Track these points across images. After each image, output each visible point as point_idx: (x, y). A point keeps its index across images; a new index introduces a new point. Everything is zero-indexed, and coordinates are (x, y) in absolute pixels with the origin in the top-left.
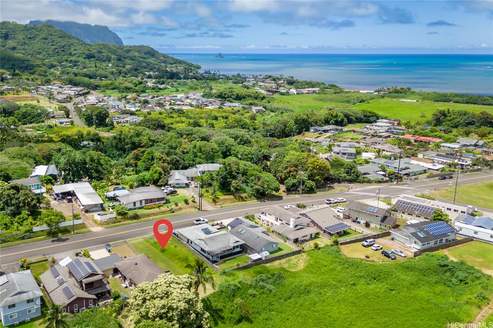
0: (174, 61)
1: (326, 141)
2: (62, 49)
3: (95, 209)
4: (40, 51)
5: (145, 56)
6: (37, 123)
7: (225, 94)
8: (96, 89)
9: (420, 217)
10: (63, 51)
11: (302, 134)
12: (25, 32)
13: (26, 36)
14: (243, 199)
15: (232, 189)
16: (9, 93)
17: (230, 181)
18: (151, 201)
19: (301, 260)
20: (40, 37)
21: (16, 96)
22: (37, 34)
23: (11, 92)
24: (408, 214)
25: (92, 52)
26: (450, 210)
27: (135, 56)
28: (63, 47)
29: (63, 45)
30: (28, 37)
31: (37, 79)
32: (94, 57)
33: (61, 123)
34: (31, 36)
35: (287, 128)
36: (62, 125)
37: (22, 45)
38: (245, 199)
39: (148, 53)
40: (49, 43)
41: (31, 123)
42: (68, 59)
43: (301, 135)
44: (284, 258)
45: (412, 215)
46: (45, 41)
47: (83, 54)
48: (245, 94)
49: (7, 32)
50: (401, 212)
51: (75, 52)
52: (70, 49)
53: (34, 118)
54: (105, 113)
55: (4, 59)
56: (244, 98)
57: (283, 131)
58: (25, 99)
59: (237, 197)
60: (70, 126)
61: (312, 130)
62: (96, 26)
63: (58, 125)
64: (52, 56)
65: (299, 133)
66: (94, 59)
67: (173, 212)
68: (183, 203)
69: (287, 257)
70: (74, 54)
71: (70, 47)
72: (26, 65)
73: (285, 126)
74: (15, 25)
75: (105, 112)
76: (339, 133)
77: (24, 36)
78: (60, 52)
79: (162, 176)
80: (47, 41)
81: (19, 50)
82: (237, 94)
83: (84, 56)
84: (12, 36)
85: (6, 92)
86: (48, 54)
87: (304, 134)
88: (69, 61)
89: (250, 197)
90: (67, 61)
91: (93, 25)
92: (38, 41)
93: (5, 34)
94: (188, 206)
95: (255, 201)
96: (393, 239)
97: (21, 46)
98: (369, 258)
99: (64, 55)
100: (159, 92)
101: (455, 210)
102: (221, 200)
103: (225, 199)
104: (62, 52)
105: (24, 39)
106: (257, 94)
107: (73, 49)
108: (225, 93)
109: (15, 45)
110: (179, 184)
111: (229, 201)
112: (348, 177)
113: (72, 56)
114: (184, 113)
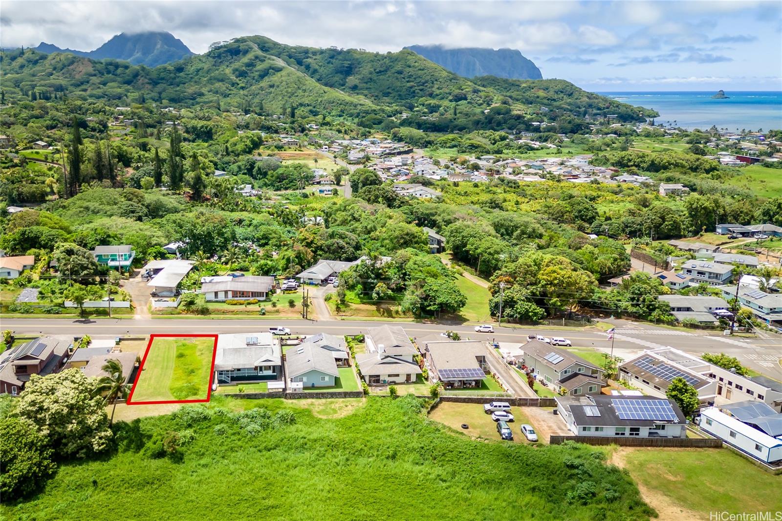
0: (607, 105)
1: (707, 250)
2: (421, 87)
3: (165, 294)
4: (390, 90)
5: (556, 97)
6: (294, 190)
7: (630, 161)
8: (426, 147)
9: (659, 389)
10: (421, 90)
11: (699, 235)
12: (375, 63)
13: (375, 70)
14: (389, 314)
15: (374, 295)
16: (290, 148)
17: (373, 283)
18: (243, 294)
19: (350, 406)
20: (393, 71)
21: (297, 152)
22: (390, 66)
23: (293, 147)
24: (644, 381)
25: (463, 91)
26: (741, 388)
27: (538, 97)
28: (423, 84)
29: (423, 81)
30: (377, 70)
31: (351, 131)
32: (466, 99)
33: (321, 191)
34: (382, 69)
35: (666, 223)
36: (323, 195)
37: (366, 83)
38: (394, 315)
39: (562, 92)
40: (404, 78)
41: (286, 189)
42: (426, 103)
43: (696, 237)
44: (326, 398)
45: (648, 383)
46: (399, 76)
47: (450, 94)
48: (668, 162)
49: (351, 65)
50: (634, 375)
51: (438, 92)
52: (432, 87)
53: (291, 182)
54: (374, 180)
55: (333, 102)
56: (665, 168)
57: (657, 227)
58: (307, 156)
59: (382, 310)
60: (332, 196)
61: (719, 230)
62: (500, 50)
63: (317, 194)
64: (404, 97)
65: (696, 233)
66: (464, 102)
67: (264, 314)
68: (287, 304)
69: (332, 397)
70: (437, 95)
71: (433, 83)
72: (358, 111)
73: (663, 218)
74: (363, 53)
75: (374, 178)
76: (771, 240)
77: (372, 70)
78: (416, 91)
79: (290, 265)
80: (402, 76)
81: (361, 89)
82: (653, 161)
83: (451, 98)
84: (357, 69)
85: (286, 147)
86: (400, 95)
87: (702, 235)
88: (427, 105)
89: (404, 312)
90: (423, 105)
91: (496, 49)
92: (389, 77)
93: (347, 67)
94: (292, 309)
95: (410, 320)
96: (555, 413)
97: (365, 85)
98: (467, 428)
99: (422, 97)
100: (526, 153)
101: (748, 391)
102: (351, 309)
103: (359, 310)
104: (420, 92)
105: (371, 73)
106: (697, 163)
107: (436, 86)
108: (630, 158)
109: (357, 82)
110: (312, 279)
111: (365, 314)
112: (631, 309)
113: (434, 98)
114: (518, 187)
